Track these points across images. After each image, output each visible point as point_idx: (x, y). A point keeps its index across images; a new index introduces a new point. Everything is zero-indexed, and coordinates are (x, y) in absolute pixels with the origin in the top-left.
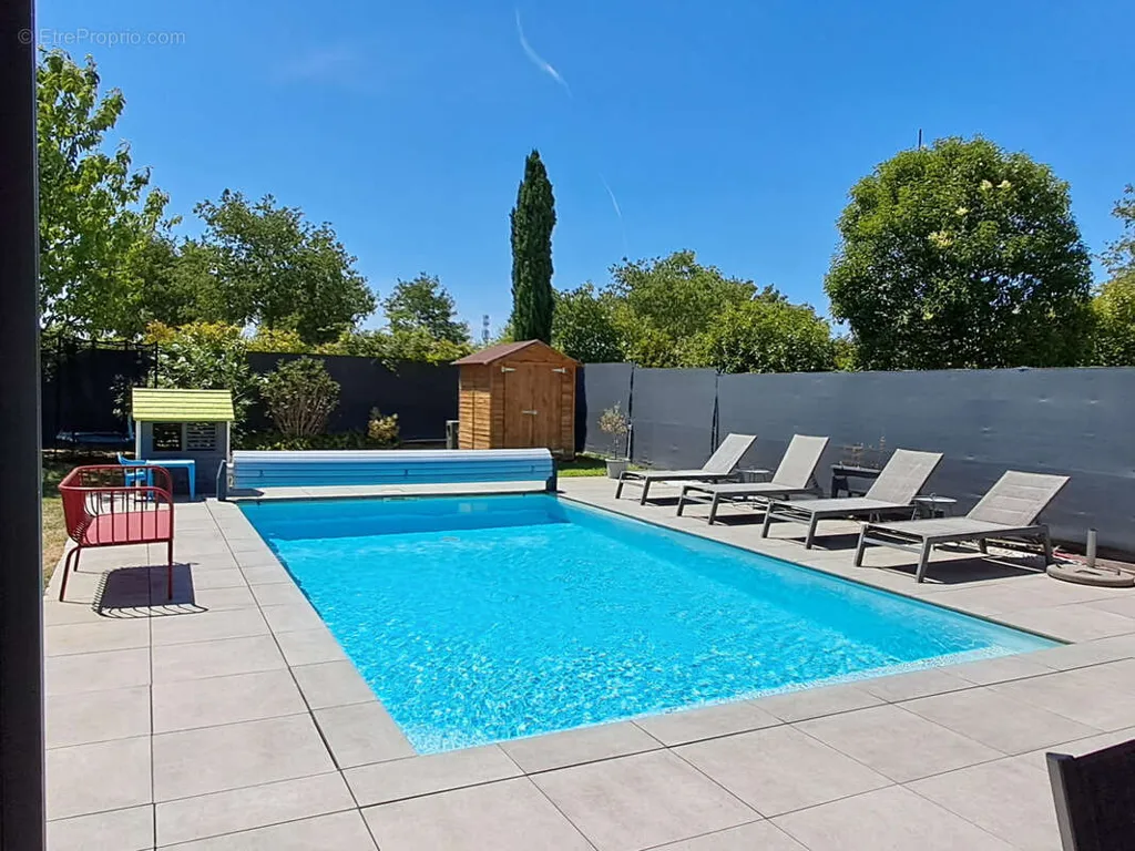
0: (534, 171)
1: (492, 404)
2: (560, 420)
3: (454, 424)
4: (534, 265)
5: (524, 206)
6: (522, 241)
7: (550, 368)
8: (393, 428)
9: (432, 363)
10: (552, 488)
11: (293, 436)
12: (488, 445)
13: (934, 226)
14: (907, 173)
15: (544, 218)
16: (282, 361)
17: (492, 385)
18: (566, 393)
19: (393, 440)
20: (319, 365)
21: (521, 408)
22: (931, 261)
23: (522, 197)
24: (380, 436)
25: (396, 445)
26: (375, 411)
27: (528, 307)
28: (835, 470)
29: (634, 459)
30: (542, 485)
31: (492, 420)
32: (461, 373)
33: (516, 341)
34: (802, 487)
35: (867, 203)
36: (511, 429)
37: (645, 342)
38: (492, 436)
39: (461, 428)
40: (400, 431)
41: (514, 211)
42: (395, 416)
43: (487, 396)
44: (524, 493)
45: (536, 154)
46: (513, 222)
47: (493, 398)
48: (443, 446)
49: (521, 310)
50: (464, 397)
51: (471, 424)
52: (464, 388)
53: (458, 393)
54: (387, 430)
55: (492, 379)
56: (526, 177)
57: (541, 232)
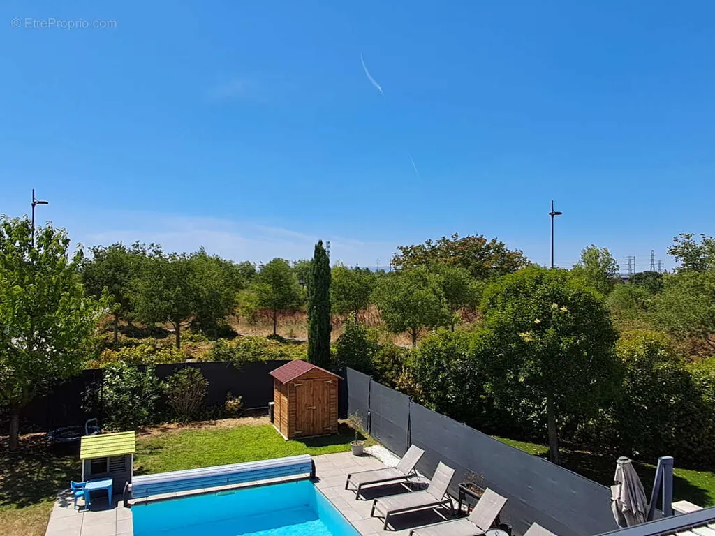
0: (319, 253)
1: (289, 405)
2: (330, 410)
3: (272, 405)
4: (319, 308)
6: (312, 294)
7: (322, 381)
8: (239, 404)
11: (181, 414)
12: (287, 427)
13: (522, 328)
15: (324, 281)
16: (176, 369)
17: (289, 394)
18: (333, 394)
19: (239, 411)
20: (197, 371)
21: (306, 406)
23: (313, 268)
24: (232, 409)
25: (241, 414)
26: (229, 394)
29: (372, 433)
31: (290, 414)
36: (300, 419)
38: (289, 424)
39: (275, 411)
40: (243, 406)
42: (240, 397)
43: (286, 400)
45: (321, 243)
47: (289, 402)
49: (311, 334)
50: (276, 394)
51: (279, 412)
52: (276, 389)
53: (273, 390)
54: (235, 406)
55: (288, 391)
56: (315, 256)
57: (323, 290)
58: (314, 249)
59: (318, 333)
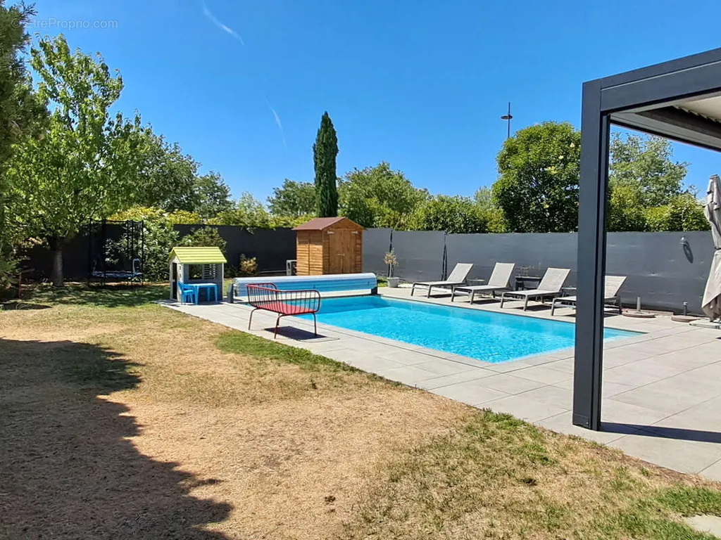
0: (326, 123)
1: (323, 251)
2: (356, 259)
3: (292, 262)
4: (329, 175)
5: (322, 143)
6: (322, 162)
7: (350, 231)
8: (254, 265)
9: (272, 229)
10: (374, 292)
12: (321, 273)
13: (548, 164)
14: (532, 138)
16: (194, 229)
17: (323, 241)
19: (254, 272)
20: (215, 231)
21: (337, 253)
22: (549, 181)
23: (321, 138)
24: (247, 269)
25: (255, 275)
26: (243, 256)
27: (327, 198)
28: (517, 279)
30: (369, 291)
31: (324, 259)
32: (298, 234)
33: (320, 217)
34: (505, 286)
35: (512, 151)
36: (332, 264)
37: (387, 216)
38: (324, 268)
39: (298, 265)
40: (258, 267)
41: (315, 145)
42: (255, 259)
43: (320, 247)
44: (363, 295)
45: (326, 114)
46: (315, 151)
47: (324, 248)
48: (284, 274)
50: (299, 247)
51: (307, 262)
52: (300, 243)
53: (296, 245)
54: (250, 266)
55: (323, 238)
56: (322, 127)
58: (321, 120)
59: (329, 198)
